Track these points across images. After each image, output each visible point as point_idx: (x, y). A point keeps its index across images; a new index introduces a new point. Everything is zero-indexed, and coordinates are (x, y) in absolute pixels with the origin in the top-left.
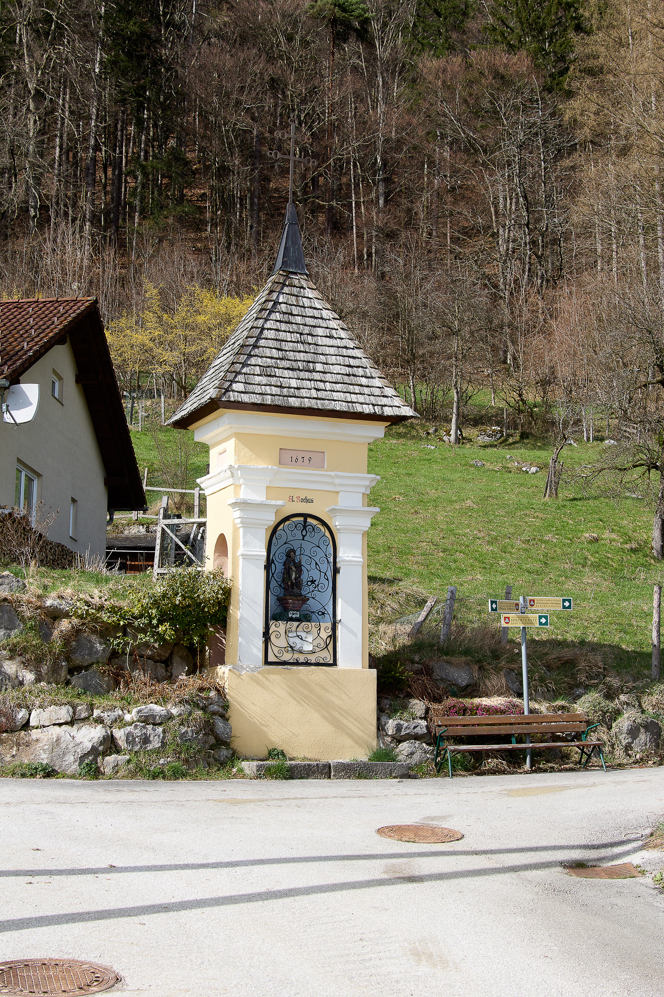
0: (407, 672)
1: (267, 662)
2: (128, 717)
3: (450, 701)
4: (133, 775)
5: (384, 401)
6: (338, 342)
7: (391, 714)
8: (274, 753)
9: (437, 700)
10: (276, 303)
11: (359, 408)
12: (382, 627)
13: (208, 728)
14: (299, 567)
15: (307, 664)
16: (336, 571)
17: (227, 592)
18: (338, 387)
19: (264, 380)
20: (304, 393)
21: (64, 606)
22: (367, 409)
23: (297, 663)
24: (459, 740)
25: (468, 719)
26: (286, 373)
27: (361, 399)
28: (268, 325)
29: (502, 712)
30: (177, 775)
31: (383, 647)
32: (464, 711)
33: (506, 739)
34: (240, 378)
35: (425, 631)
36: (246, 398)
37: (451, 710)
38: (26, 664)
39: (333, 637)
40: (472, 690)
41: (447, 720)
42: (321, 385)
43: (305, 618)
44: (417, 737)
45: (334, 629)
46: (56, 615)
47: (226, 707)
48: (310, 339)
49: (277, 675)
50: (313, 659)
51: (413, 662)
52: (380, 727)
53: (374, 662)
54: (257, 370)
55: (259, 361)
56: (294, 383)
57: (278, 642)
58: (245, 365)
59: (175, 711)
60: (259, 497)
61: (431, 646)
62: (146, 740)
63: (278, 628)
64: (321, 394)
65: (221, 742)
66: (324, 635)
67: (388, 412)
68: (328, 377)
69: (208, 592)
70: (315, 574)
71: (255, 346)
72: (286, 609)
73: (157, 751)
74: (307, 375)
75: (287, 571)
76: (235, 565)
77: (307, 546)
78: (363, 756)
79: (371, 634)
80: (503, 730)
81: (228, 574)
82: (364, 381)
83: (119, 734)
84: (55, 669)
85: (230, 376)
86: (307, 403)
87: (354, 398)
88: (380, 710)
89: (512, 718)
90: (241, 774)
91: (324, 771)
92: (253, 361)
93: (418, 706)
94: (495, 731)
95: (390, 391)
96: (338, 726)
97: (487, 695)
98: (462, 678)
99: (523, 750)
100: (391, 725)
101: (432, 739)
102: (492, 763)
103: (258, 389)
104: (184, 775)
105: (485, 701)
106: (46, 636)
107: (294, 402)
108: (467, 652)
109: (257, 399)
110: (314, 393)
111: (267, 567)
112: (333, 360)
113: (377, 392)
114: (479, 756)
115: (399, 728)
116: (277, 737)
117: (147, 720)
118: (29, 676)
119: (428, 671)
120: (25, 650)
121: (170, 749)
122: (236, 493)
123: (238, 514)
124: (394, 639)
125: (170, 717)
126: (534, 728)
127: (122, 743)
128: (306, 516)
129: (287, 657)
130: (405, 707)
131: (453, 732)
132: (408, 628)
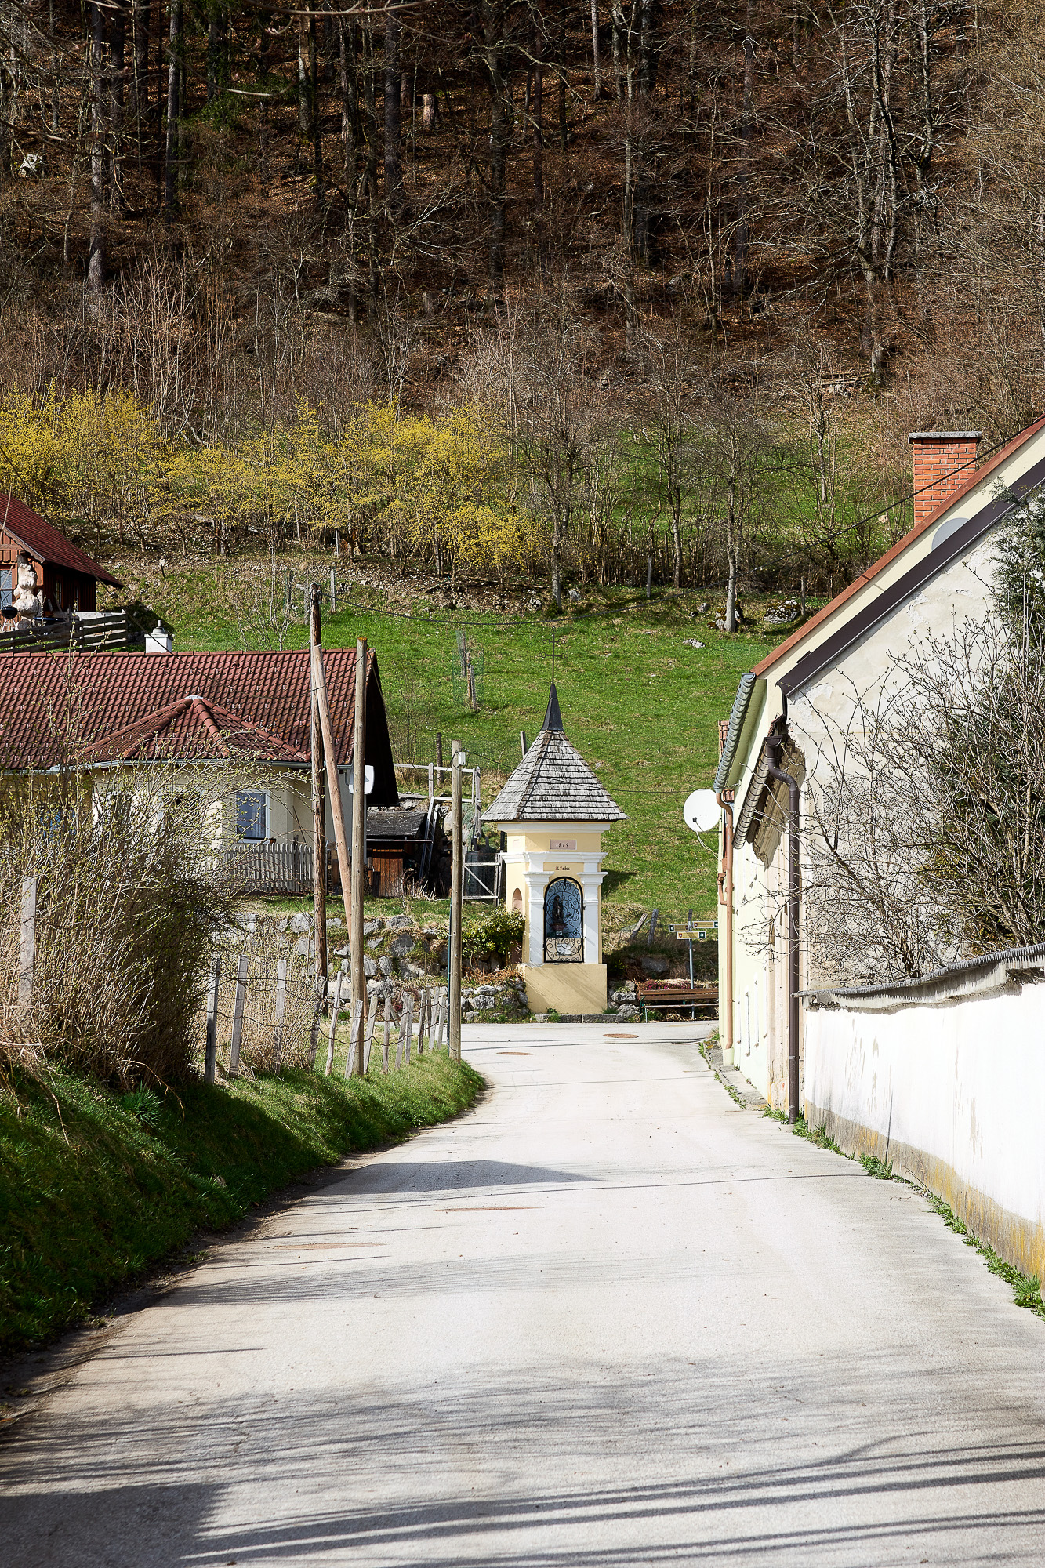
0: (623, 966)
1: (545, 961)
2: (476, 992)
3: (649, 981)
4: (481, 1021)
5: (610, 810)
6: (582, 775)
7: (616, 988)
8: (550, 1011)
9: (643, 981)
10: (547, 752)
11: (595, 817)
12: (611, 935)
13: (516, 997)
14: (562, 907)
15: (567, 962)
16: (583, 908)
17: (523, 923)
18: (583, 804)
19: (542, 804)
20: (563, 810)
21: (434, 932)
22: (600, 817)
23: (562, 962)
24: (653, 1003)
25: (659, 991)
26: (554, 798)
27: (596, 810)
28: (543, 768)
29: (679, 987)
30: (503, 1021)
31: (612, 948)
32: (657, 987)
33: (680, 1002)
34: (529, 804)
35: (639, 937)
36: (532, 816)
37: (649, 987)
38: (419, 966)
39: (582, 946)
40: (666, 975)
41: (647, 992)
42: (573, 804)
43: (566, 935)
44: (630, 1002)
45: (582, 942)
46: (430, 937)
47: (524, 986)
48: (566, 774)
49: (551, 969)
50: (570, 958)
51: (630, 958)
52: (609, 997)
53: (606, 958)
54: (538, 798)
55: (538, 792)
56: (558, 804)
57: (551, 950)
58: (531, 795)
59: (499, 989)
60: (540, 870)
61: (642, 947)
62: (486, 1004)
63: (551, 941)
64: (574, 810)
65: (523, 1005)
66: (576, 945)
67: (612, 817)
68: (577, 798)
69: (514, 924)
70: (571, 911)
71: (536, 783)
72: (555, 931)
73: (490, 1009)
74: (565, 798)
75: (555, 909)
76: (527, 907)
77: (566, 895)
78: (599, 1012)
79: (604, 941)
80: (678, 998)
81: (523, 913)
82: (598, 799)
83: (472, 1001)
84: (434, 968)
85: (523, 804)
86: (566, 816)
87: (592, 810)
88: (609, 987)
89: (683, 990)
90: (534, 1021)
91: (578, 1019)
92: (535, 792)
93: (631, 984)
94: (674, 998)
95: (613, 804)
96: (586, 997)
97: (673, 978)
98: (659, 967)
99: (690, 1008)
100: (615, 995)
101: (637, 1002)
102: (672, 1015)
103: (538, 810)
104: (507, 1021)
105: (670, 981)
106: (427, 950)
107: (559, 816)
108: (663, 951)
109: (538, 816)
110: (570, 810)
111: (545, 908)
112: (579, 787)
113: (605, 805)
114: (665, 1012)
115: (619, 997)
116: (552, 1002)
117: (486, 993)
118: (421, 972)
119: (638, 964)
120: (419, 958)
121: (498, 1009)
122: (527, 868)
123: (528, 879)
124: (619, 943)
125: (497, 992)
126: (697, 996)
127: (474, 1007)
128: (565, 878)
129: (556, 958)
130: (623, 985)
131: (649, 998)
132: (628, 935)
